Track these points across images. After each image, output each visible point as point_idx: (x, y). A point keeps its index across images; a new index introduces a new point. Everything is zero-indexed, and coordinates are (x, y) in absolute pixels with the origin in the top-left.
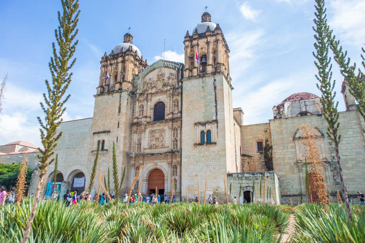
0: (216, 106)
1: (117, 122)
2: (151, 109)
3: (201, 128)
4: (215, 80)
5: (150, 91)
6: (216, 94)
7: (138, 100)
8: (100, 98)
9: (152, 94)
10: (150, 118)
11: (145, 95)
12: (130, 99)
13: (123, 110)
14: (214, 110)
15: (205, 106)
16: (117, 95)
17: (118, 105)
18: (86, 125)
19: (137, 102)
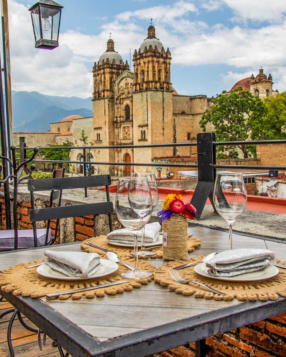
0: (147, 114)
1: (104, 121)
2: (123, 110)
3: (141, 129)
4: (147, 94)
5: (121, 97)
6: (147, 106)
7: (116, 104)
8: (95, 102)
9: (123, 99)
10: (123, 117)
11: (119, 100)
12: (110, 104)
13: (107, 113)
14: (146, 117)
15: (143, 113)
16: (103, 101)
17: (104, 109)
18: (90, 122)
19: (116, 105)
